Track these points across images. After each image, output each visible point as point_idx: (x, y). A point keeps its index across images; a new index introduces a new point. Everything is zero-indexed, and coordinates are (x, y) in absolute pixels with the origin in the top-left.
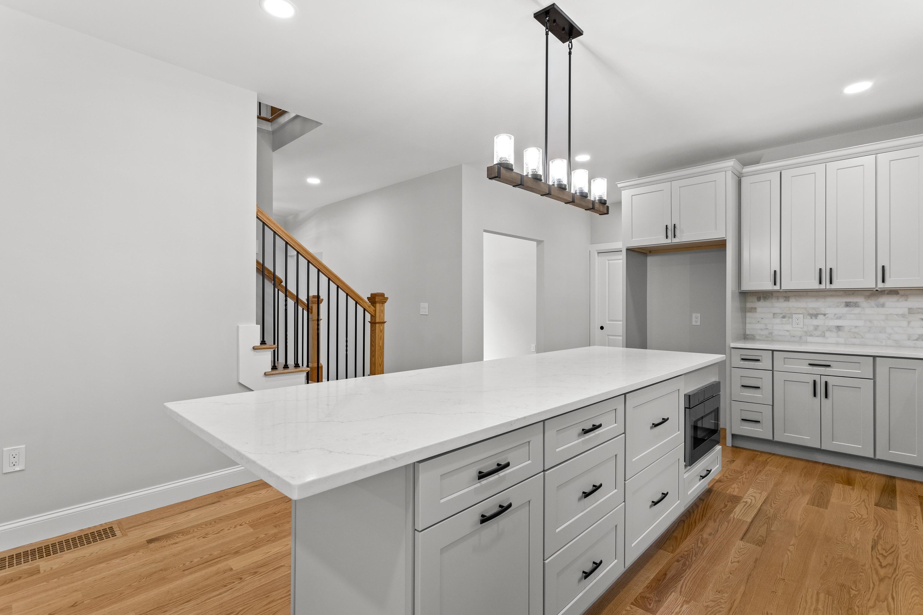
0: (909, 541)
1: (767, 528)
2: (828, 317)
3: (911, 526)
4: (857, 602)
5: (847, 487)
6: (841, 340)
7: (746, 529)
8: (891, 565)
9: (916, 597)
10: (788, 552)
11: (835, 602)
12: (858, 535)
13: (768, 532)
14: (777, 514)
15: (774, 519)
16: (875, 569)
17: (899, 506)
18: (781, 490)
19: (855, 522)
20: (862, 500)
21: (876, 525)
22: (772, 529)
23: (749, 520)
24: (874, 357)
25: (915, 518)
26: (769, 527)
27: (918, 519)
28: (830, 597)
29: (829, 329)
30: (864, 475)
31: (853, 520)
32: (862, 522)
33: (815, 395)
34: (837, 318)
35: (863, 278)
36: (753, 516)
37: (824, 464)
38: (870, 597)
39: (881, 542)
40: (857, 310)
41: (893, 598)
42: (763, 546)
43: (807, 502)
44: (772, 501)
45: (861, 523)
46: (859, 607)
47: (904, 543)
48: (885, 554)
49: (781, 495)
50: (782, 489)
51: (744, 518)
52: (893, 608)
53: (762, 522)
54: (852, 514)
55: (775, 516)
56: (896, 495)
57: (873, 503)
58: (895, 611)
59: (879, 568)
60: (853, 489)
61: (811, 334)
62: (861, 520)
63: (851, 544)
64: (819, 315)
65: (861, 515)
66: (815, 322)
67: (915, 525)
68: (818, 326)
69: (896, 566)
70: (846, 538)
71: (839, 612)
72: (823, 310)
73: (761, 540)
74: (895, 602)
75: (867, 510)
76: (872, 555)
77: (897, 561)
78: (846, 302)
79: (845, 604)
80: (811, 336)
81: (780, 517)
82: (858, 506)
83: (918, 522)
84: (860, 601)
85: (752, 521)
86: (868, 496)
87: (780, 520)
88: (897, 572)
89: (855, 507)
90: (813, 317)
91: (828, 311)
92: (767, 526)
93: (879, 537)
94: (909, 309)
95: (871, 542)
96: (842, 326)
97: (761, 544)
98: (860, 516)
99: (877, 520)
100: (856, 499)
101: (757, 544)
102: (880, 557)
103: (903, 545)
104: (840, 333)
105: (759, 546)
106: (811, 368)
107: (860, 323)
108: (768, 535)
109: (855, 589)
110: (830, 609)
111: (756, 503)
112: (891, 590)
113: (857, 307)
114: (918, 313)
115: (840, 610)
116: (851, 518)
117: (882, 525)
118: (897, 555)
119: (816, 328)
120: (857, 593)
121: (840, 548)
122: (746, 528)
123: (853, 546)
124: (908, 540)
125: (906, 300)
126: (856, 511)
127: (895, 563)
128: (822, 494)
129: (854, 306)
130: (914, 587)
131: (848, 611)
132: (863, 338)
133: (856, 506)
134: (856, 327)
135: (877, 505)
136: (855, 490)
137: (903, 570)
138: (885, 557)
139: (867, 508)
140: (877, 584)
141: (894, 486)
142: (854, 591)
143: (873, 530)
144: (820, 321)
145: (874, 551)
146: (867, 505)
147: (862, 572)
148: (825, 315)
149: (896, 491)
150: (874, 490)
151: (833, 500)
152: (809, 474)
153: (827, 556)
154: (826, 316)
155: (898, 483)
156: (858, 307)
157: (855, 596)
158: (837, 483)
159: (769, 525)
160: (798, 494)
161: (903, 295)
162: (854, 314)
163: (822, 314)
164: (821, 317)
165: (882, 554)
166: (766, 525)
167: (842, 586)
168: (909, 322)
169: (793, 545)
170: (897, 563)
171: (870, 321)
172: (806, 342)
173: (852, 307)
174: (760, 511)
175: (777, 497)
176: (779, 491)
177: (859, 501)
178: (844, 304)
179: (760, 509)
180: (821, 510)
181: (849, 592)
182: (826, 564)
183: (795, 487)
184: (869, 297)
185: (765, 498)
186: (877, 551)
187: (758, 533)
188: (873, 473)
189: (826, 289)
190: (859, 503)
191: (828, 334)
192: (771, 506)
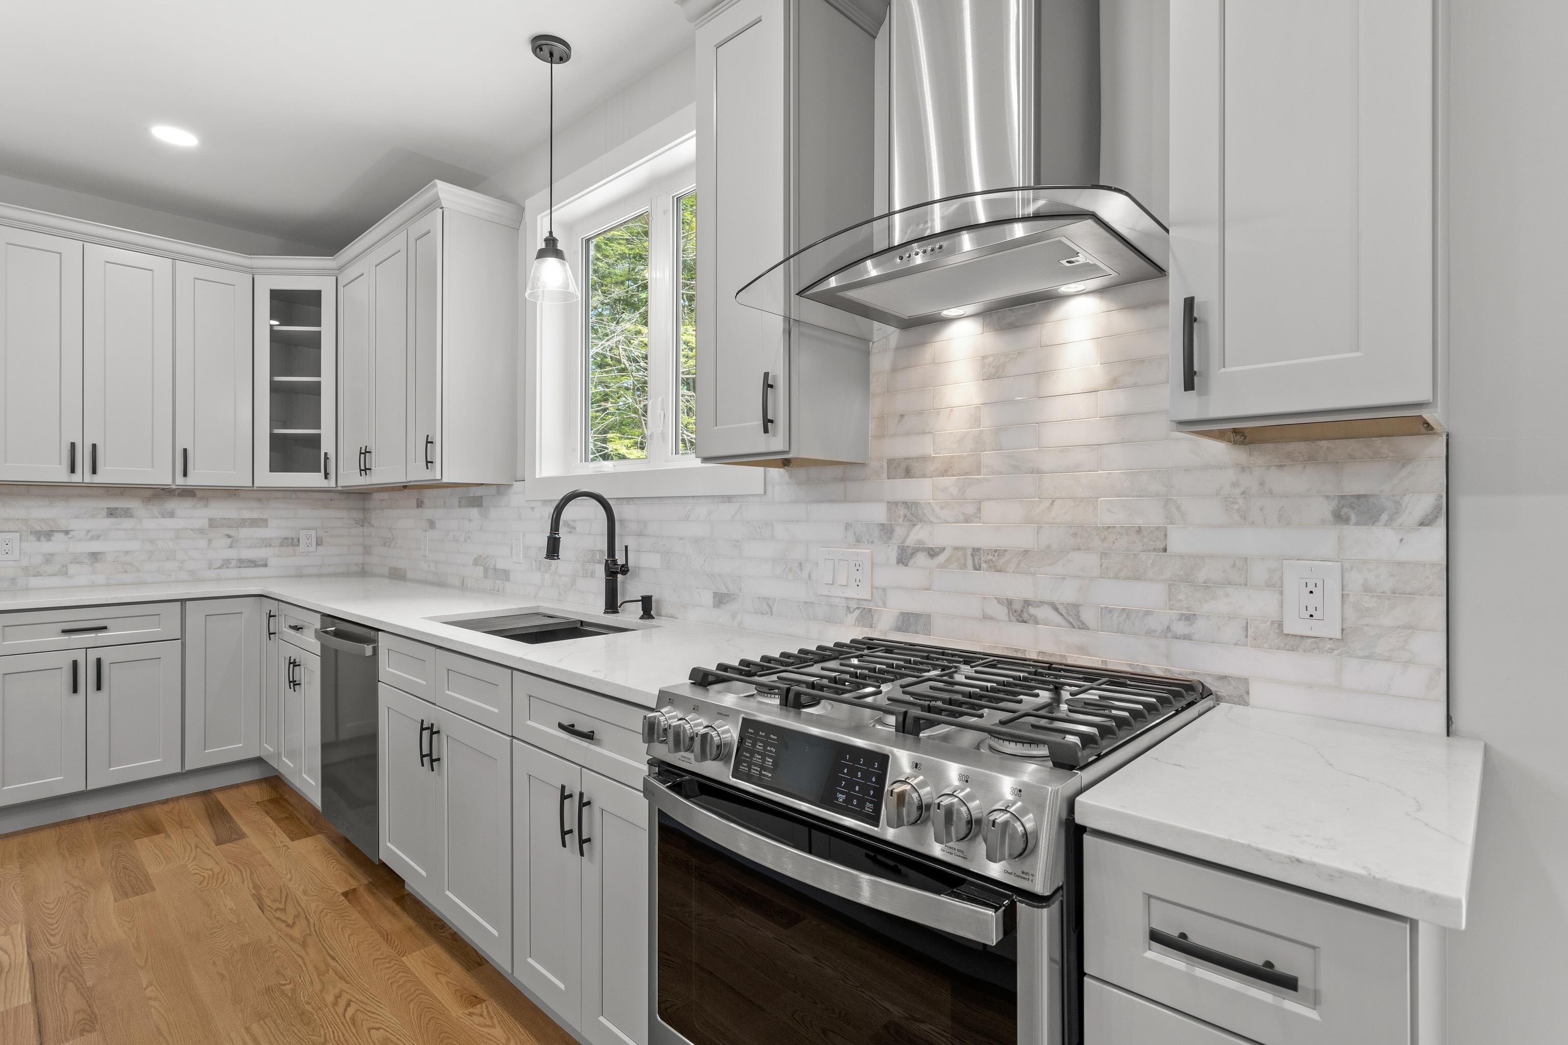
0: (293, 871)
1: (78, 989)
2: (73, 537)
3: (279, 849)
4: (302, 998)
5: (158, 838)
6: (100, 579)
7: (34, 1020)
8: (297, 916)
9: (351, 937)
10: (151, 1003)
11: (279, 1022)
12: (230, 903)
13: (85, 994)
14: (75, 953)
15: (77, 963)
16: (286, 935)
17: (245, 829)
18: (47, 903)
19: (210, 885)
20: (193, 846)
21: (239, 873)
22: (90, 983)
23: (27, 999)
24: (183, 601)
25: (275, 835)
26: (78, 985)
27: (279, 835)
28: (266, 1020)
29: (76, 560)
30: (167, 808)
31: (205, 884)
32: (220, 880)
33: (75, 690)
34: (92, 539)
35: (152, 468)
36: (28, 986)
37: (89, 818)
38: (310, 978)
39: (264, 893)
40: (128, 523)
41: (333, 958)
42: (97, 1027)
43: (112, 898)
44: (45, 934)
45: (219, 883)
46: (309, 1001)
47: (289, 876)
48: (282, 906)
49: (53, 912)
50: (47, 901)
51: (10, 1004)
52: (342, 970)
53: (58, 984)
54: (196, 875)
55: (74, 959)
56: (230, 815)
57: (213, 844)
58: (348, 973)
59: (289, 930)
60: (168, 836)
61: (38, 572)
62: (215, 876)
63: (231, 922)
64: (55, 534)
65: (211, 870)
66: (46, 547)
67: (282, 845)
68: (52, 555)
69: (305, 913)
70: (218, 917)
71: (293, 1032)
72: (64, 524)
73: (84, 1019)
74: (339, 961)
75: (212, 857)
76: (268, 918)
77: (300, 905)
78: (108, 508)
79: (292, 1013)
80: (38, 575)
81: (87, 953)
82: (194, 859)
83: (282, 839)
84: (303, 993)
85: (36, 997)
86: (197, 836)
87: (90, 957)
88: (312, 921)
89: (192, 864)
90: (42, 538)
91: (73, 525)
92: (76, 986)
93: (256, 887)
94: (210, 520)
95: (253, 900)
96: (102, 553)
97: (91, 1026)
98: (210, 873)
99: (235, 865)
100: (185, 850)
101: (83, 1032)
102: (278, 914)
103: (290, 880)
104: (96, 565)
105: (89, 1031)
106: (66, 637)
107: (134, 545)
108: (90, 999)
109: (285, 982)
110: (281, 1037)
111: (13, 959)
112: (323, 949)
113: (130, 517)
114: (223, 526)
115: (293, 1028)
116: (201, 883)
117: (247, 867)
118: (294, 898)
119: (49, 558)
120: (291, 986)
121: (222, 937)
122: (32, 1020)
123: (236, 922)
124: (290, 869)
125: (206, 506)
126: (198, 868)
127: (300, 910)
128: (126, 869)
129: (124, 516)
130: (340, 926)
131: (302, 1019)
132: (138, 571)
133: (192, 861)
134: (127, 552)
135: (218, 843)
136: (172, 836)
137: (315, 913)
138: (284, 910)
139: (209, 855)
140: (304, 953)
141: (218, 803)
142: (288, 986)
143: (243, 882)
144: (57, 545)
145: (265, 911)
146: (206, 850)
147: (275, 952)
148: (67, 532)
149: (226, 810)
150: (199, 823)
151: (153, 869)
152: (77, 847)
153: (214, 964)
154: (70, 536)
155: (220, 797)
156: (132, 517)
157: (293, 991)
158: (136, 839)
159: (76, 982)
160: (85, 893)
161: (201, 499)
162: (125, 530)
163: (62, 531)
164: (58, 536)
165: (277, 909)
166: (70, 985)
167: (268, 990)
168: (210, 541)
169: (150, 984)
170: (302, 908)
171: (152, 542)
172: (27, 589)
173: (121, 517)
174: (36, 967)
175: (49, 920)
176: (45, 907)
177: (192, 851)
178: (105, 512)
179: (32, 965)
180: (147, 896)
181: (283, 993)
182: (223, 977)
183: (69, 883)
184: (149, 500)
185: (24, 936)
186: (269, 908)
187: (66, 1011)
188: (178, 799)
189: (83, 483)
190: (193, 854)
191: (72, 569)
192: (51, 945)
